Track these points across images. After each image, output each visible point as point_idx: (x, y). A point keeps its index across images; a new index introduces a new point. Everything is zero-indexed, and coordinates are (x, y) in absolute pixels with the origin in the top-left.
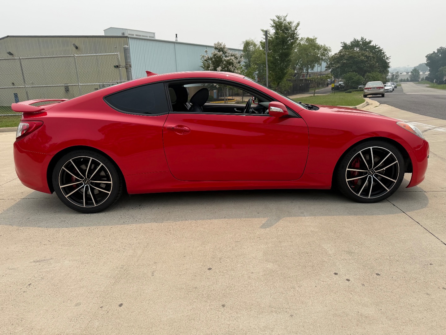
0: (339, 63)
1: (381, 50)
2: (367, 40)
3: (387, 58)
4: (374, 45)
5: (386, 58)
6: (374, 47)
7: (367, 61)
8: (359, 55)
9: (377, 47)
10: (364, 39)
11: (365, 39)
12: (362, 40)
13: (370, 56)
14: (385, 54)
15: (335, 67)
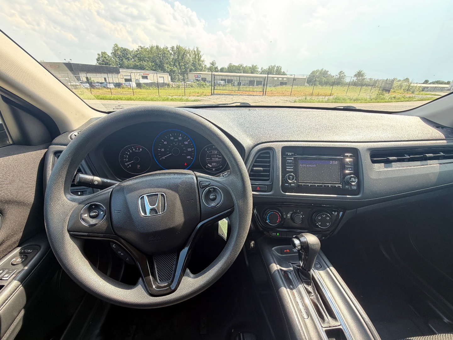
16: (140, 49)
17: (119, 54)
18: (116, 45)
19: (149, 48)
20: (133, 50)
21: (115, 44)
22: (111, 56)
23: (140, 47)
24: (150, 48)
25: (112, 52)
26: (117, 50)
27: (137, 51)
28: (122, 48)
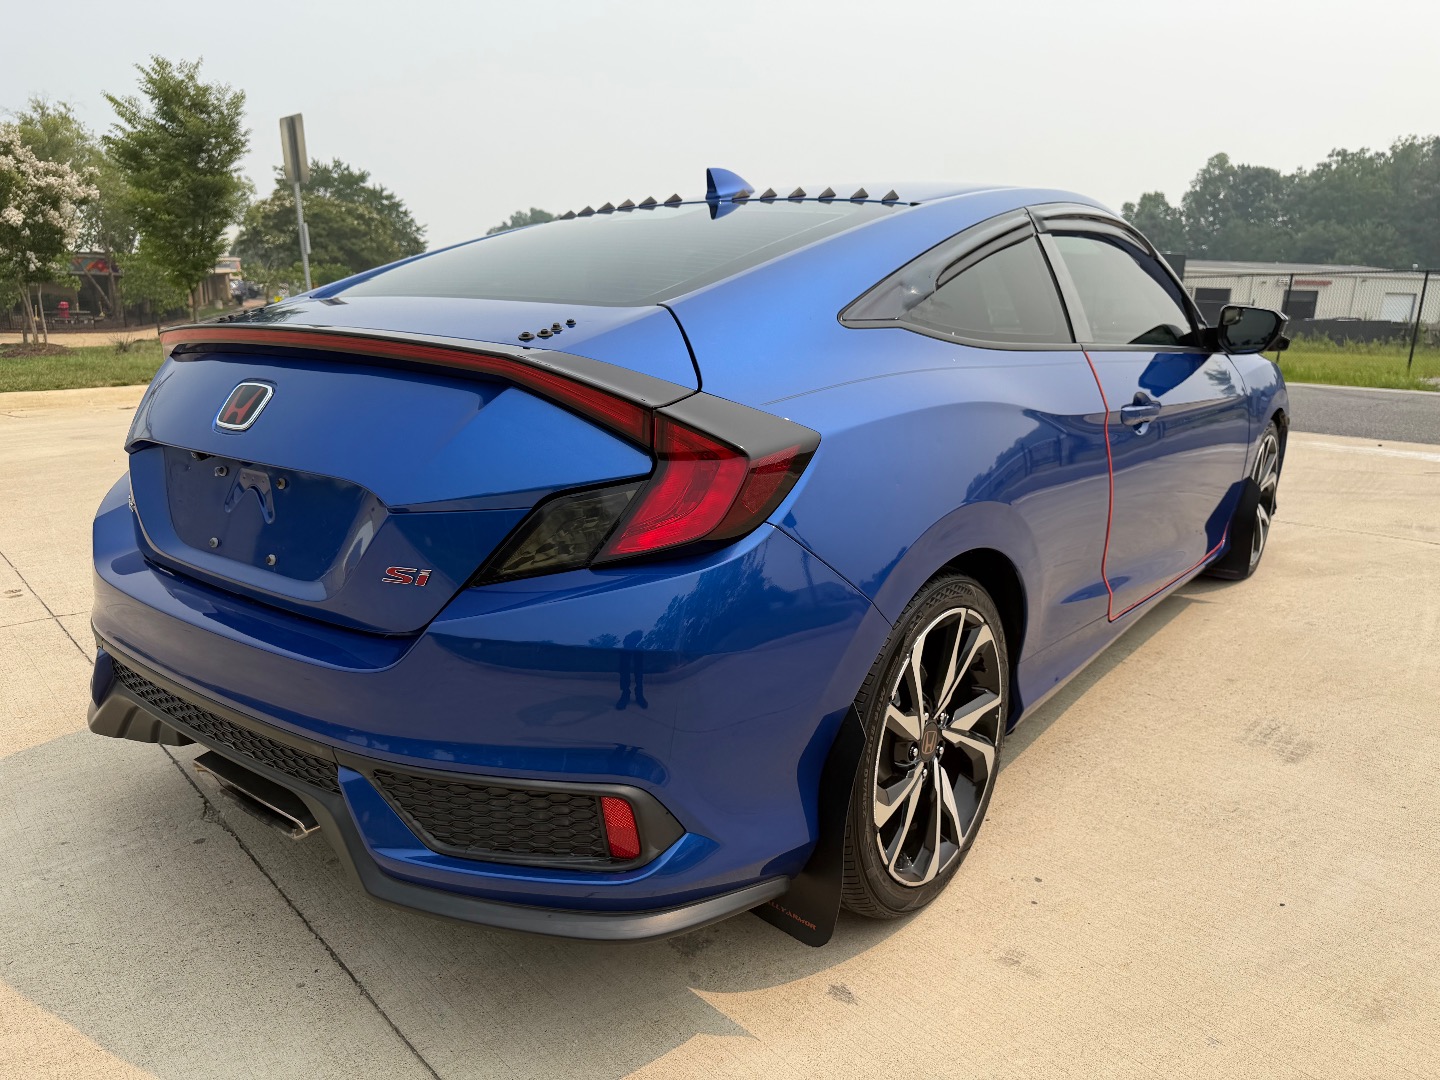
0: (284, 232)
1: (397, 205)
2: (356, 172)
3: (418, 229)
4: (378, 188)
5: (414, 228)
6: (375, 195)
7: (365, 234)
8: (341, 212)
9: (385, 193)
10: (344, 166)
11: (347, 168)
12: (335, 166)
13: (372, 219)
14: (411, 216)
15: (273, 243)
16: (1334, 167)
17: (1221, 196)
18: (1221, 159)
19: (1389, 154)
20: (1294, 171)
21: (1217, 156)
22: (1181, 210)
23: (1338, 154)
24: (1394, 153)
25: (1189, 188)
26: (1220, 178)
27: (1315, 175)
28: (1242, 167)
